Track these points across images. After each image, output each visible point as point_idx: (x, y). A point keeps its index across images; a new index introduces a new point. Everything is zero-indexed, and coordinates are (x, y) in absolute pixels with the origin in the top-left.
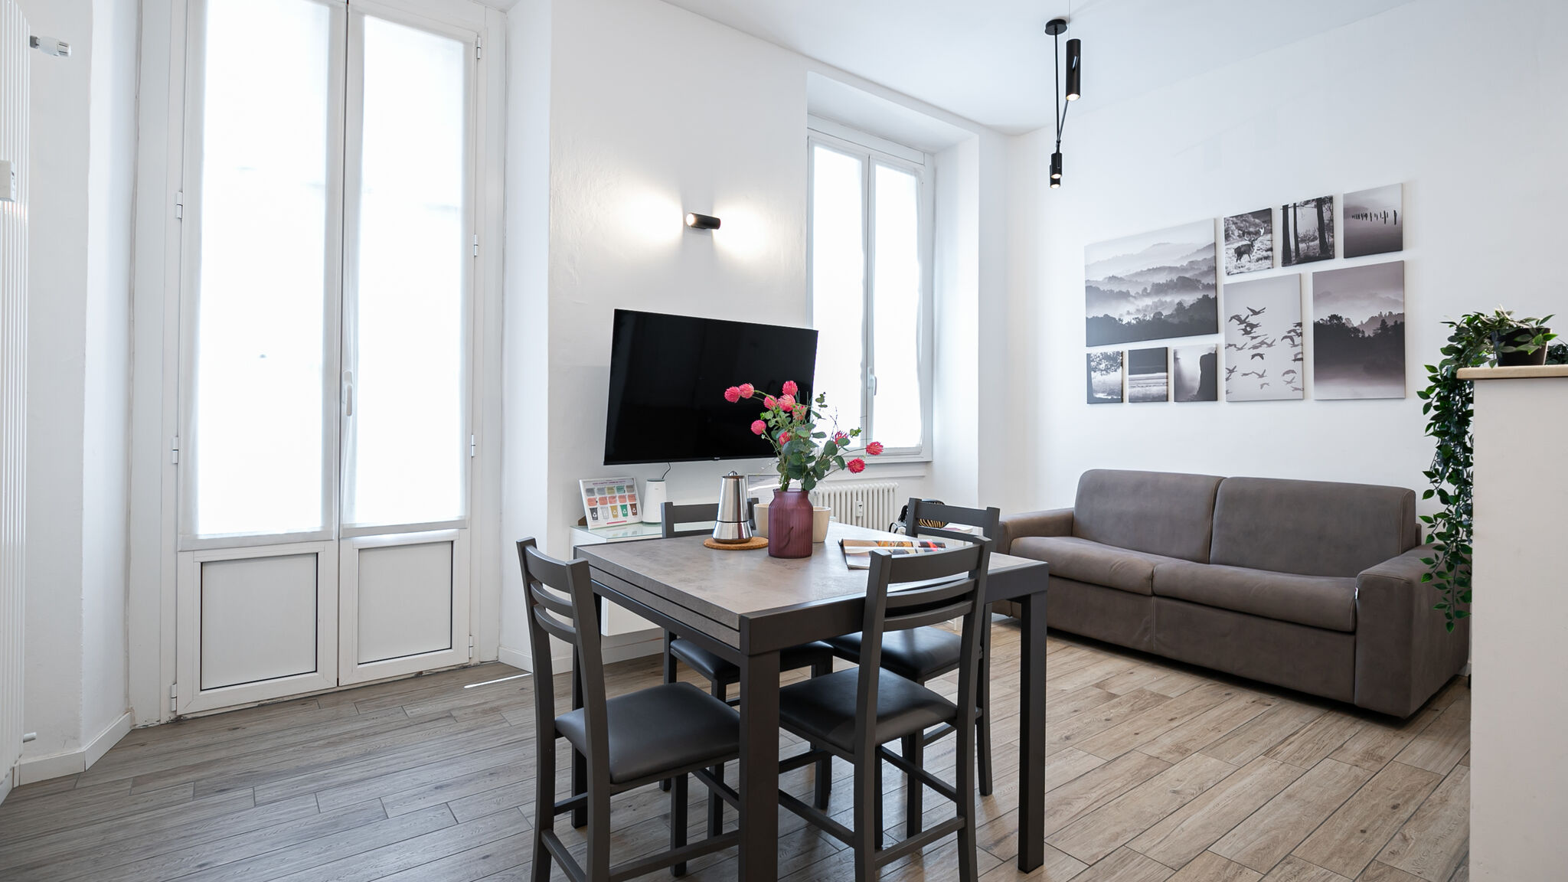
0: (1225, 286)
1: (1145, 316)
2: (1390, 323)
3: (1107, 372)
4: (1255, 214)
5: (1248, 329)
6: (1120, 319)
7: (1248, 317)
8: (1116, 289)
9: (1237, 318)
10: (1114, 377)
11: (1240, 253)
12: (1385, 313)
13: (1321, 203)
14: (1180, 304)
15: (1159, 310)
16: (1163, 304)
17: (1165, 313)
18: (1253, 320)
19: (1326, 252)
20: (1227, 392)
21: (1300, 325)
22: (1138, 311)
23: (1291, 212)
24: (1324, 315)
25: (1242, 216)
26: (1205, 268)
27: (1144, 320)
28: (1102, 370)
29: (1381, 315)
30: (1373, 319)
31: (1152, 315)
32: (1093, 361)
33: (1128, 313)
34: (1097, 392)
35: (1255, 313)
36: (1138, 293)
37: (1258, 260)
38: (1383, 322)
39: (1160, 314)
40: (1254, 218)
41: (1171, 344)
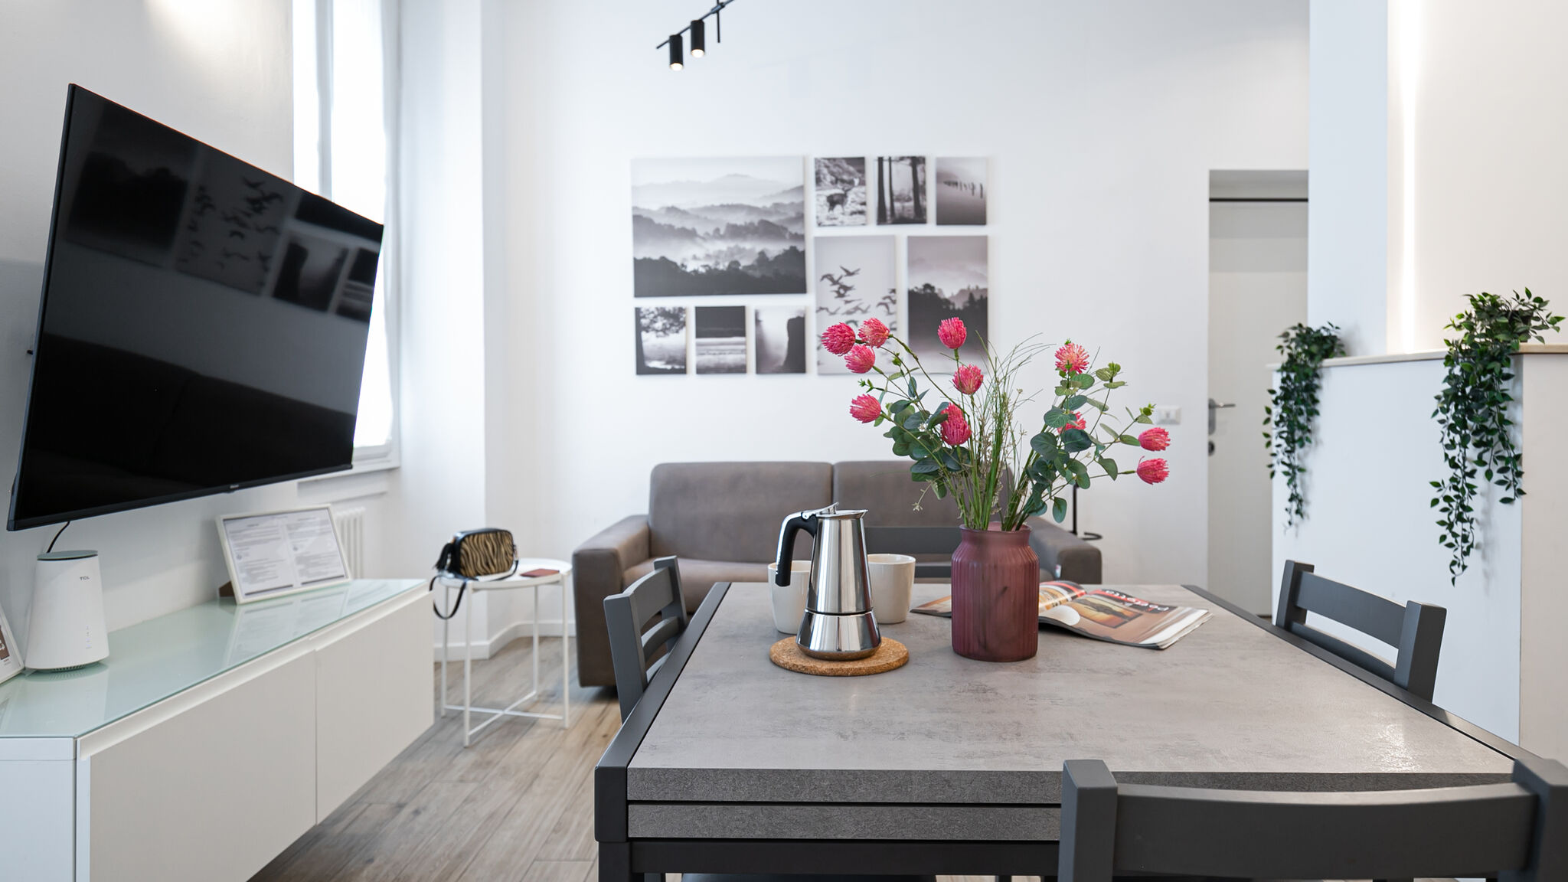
0: (817, 239)
1: (717, 263)
2: (977, 297)
3: (664, 332)
4: (851, 161)
5: (842, 291)
6: (683, 265)
7: (841, 278)
8: (678, 223)
9: (829, 277)
10: (675, 341)
11: (833, 202)
12: (973, 286)
13: (916, 162)
14: (762, 254)
15: (736, 258)
16: (741, 251)
17: (745, 262)
18: (847, 281)
19: (919, 217)
20: (819, 363)
21: (894, 291)
22: (708, 256)
23: (886, 165)
24: (918, 284)
25: (834, 159)
26: (792, 214)
27: (716, 269)
28: (657, 331)
29: (969, 288)
30: (962, 292)
31: (727, 264)
32: (644, 317)
33: (695, 258)
34: (651, 359)
35: (849, 274)
36: (707, 234)
37: (853, 213)
38: (971, 296)
39: (737, 263)
40: (848, 164)
41: (751, 303)
